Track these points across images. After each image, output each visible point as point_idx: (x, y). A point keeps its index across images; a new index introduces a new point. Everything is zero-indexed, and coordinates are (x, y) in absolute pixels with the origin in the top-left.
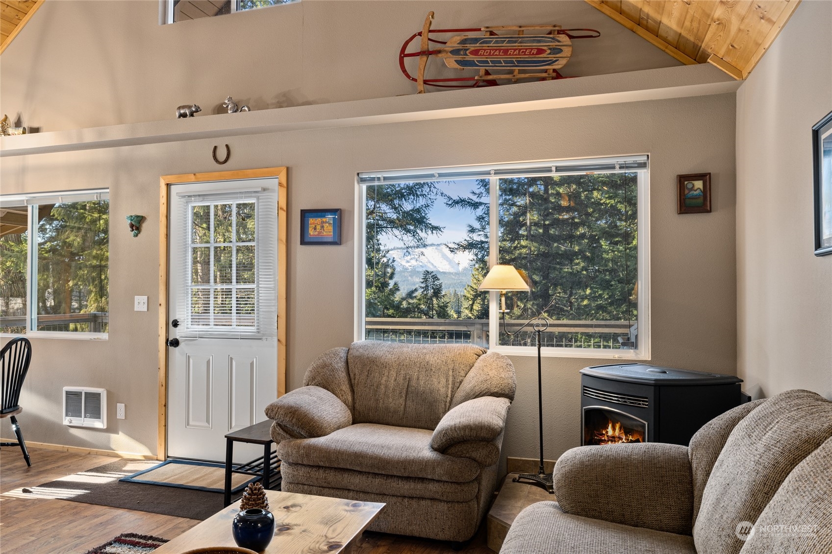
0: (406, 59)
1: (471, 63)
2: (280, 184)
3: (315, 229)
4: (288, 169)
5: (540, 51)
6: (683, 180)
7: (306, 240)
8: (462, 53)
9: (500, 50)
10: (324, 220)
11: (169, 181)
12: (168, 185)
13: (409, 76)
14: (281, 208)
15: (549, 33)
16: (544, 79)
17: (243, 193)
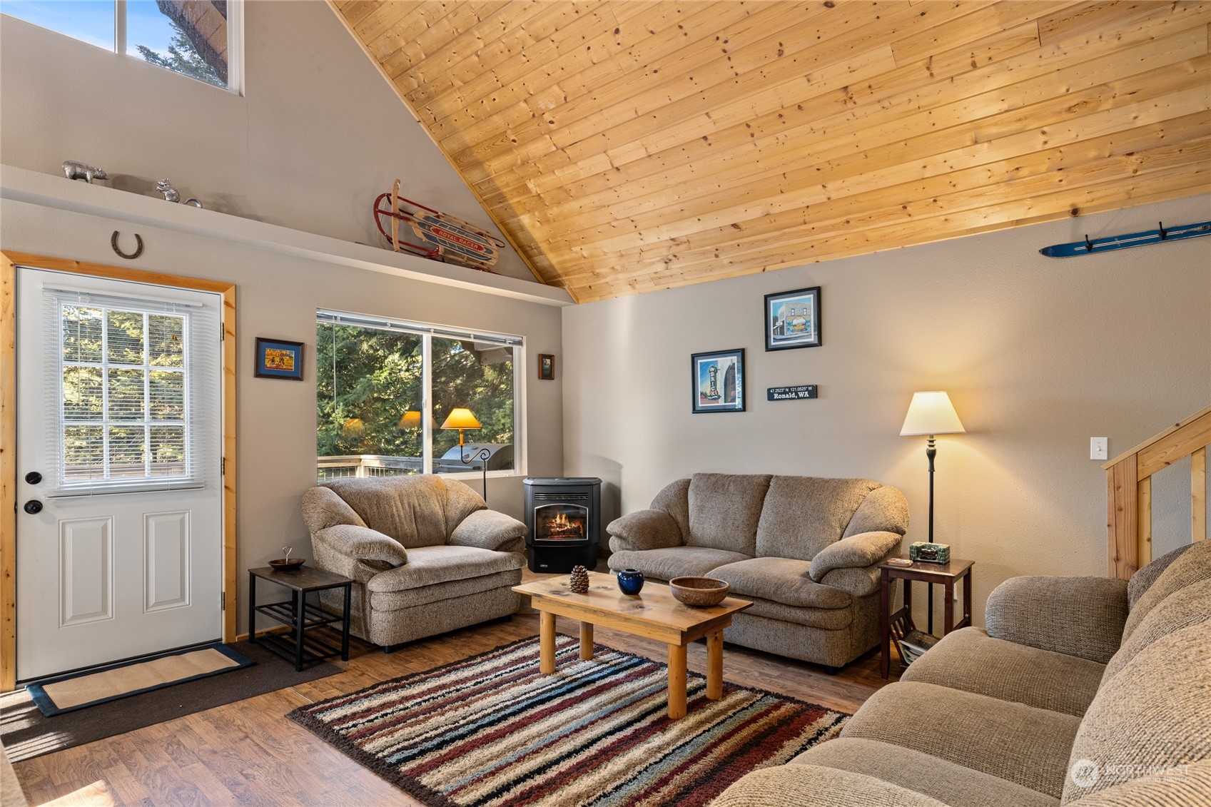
0: (380, 215)
1: (435, 240)
2: (227, 303)
3: (273, 361)
4: (236, 286)
5: (480, 248)
6: (541, 358)
7: (262, 372)
8: (426, 227)
9: (454, 236)
10: (284, 352)
11: (19, 262)
12: (16, 267)
13: (383, 233)
14: (228, 332)
15: (482, 235)
16: (478, 268)
17: (168, 304)
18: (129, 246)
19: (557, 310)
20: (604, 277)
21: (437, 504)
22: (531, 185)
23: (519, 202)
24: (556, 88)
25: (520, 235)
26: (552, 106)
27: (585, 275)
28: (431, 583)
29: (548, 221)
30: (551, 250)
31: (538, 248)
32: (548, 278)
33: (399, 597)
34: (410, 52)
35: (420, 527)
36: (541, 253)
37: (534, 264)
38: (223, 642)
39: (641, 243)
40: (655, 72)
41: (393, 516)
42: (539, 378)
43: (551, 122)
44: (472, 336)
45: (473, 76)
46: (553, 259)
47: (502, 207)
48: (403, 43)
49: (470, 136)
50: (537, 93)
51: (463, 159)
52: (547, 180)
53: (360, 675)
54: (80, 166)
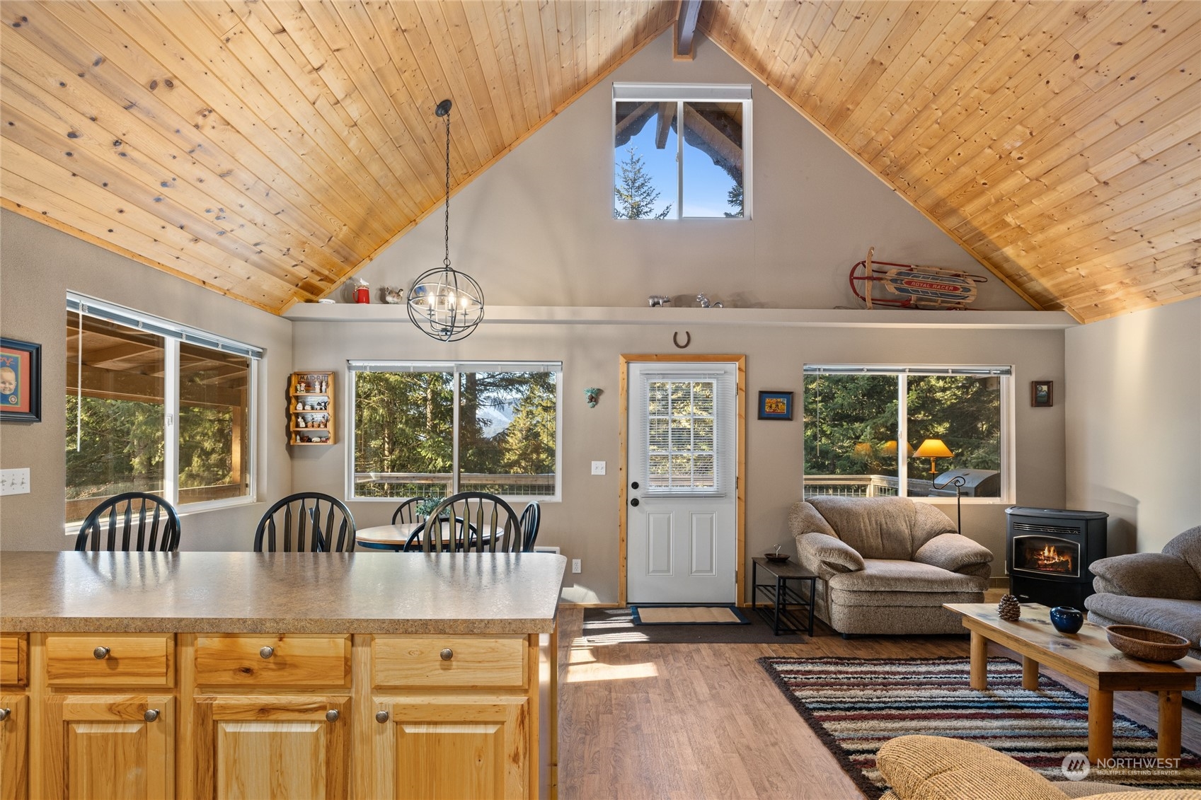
0: (855, 281)
1: (907, 291)
2: (740, 369)
3: (771, 407)
4: (745, 356)
5: (956, 289)
6: (1035, 385)
7: (763, 416)
8: (899, 282)
9: (927, 284)
10: (779, 400)
11: (629, 359)
12: (628, 363)
13: (857, 295)
14: (740, 389)
15: (959, 276)
16: (956, 309)
17: (704, 374)
18: (682, 340)
19: (1061, 333)
20: (1112, 293)
21: (904, 524)
22: (1009, 219)
23: (998, 237)
24: (1019, 128)
25: (1006, 266)
26: (1018, 144)
27: (1087, 294)
28: (883, 589)
29: (1033, 248)
30: (1043, 275)
31: (1026, 275)
32: (1045, 303)
33: (852, 596)
34: (880, 138)
35: (885, 542)
36: (1031, 280)
37: (1025, 291)
38: (736, 605)
39: (1154, 251)
40: (1133, 78)
41: (860, 530)
42: (1032, 405)
43: (1020, 158)
44: (950, 371)
45: (936, 141)
46: (1045, 284)
47: (983, 244)
48: (874, 134)
49: (942, 190)
50: (999, 139)
51: (939, 210)
52: (1025, 211)
53: (817, 649)
54: (657, 297)
